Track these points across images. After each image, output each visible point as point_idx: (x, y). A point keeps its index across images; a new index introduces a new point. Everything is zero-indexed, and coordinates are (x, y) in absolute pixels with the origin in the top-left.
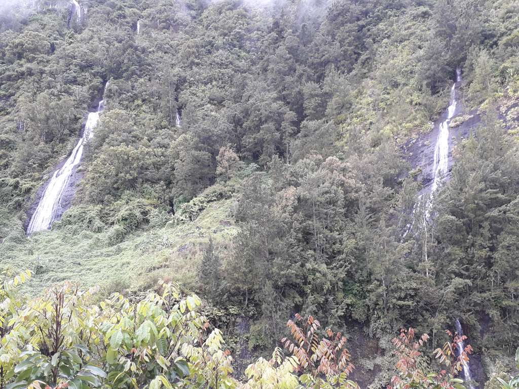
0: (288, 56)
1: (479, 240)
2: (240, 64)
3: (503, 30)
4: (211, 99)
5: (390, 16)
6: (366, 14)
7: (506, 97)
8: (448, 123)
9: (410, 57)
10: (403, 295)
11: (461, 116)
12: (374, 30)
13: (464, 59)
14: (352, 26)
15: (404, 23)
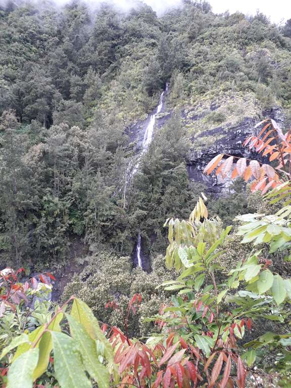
0: (64, 55)
1: (156, 188)
2: (31, 55)
3: (194, 62)
4: (5, 76)
5: (133, 41)
6: (118, 36)
7: (189, 104)
8: (156, 116)
9: (141, 70)
10: (105, 219)
11: (163, 112)
12: (122, 48)
13: (170, 77)
14: (109, 43)
15: (140, 48)
